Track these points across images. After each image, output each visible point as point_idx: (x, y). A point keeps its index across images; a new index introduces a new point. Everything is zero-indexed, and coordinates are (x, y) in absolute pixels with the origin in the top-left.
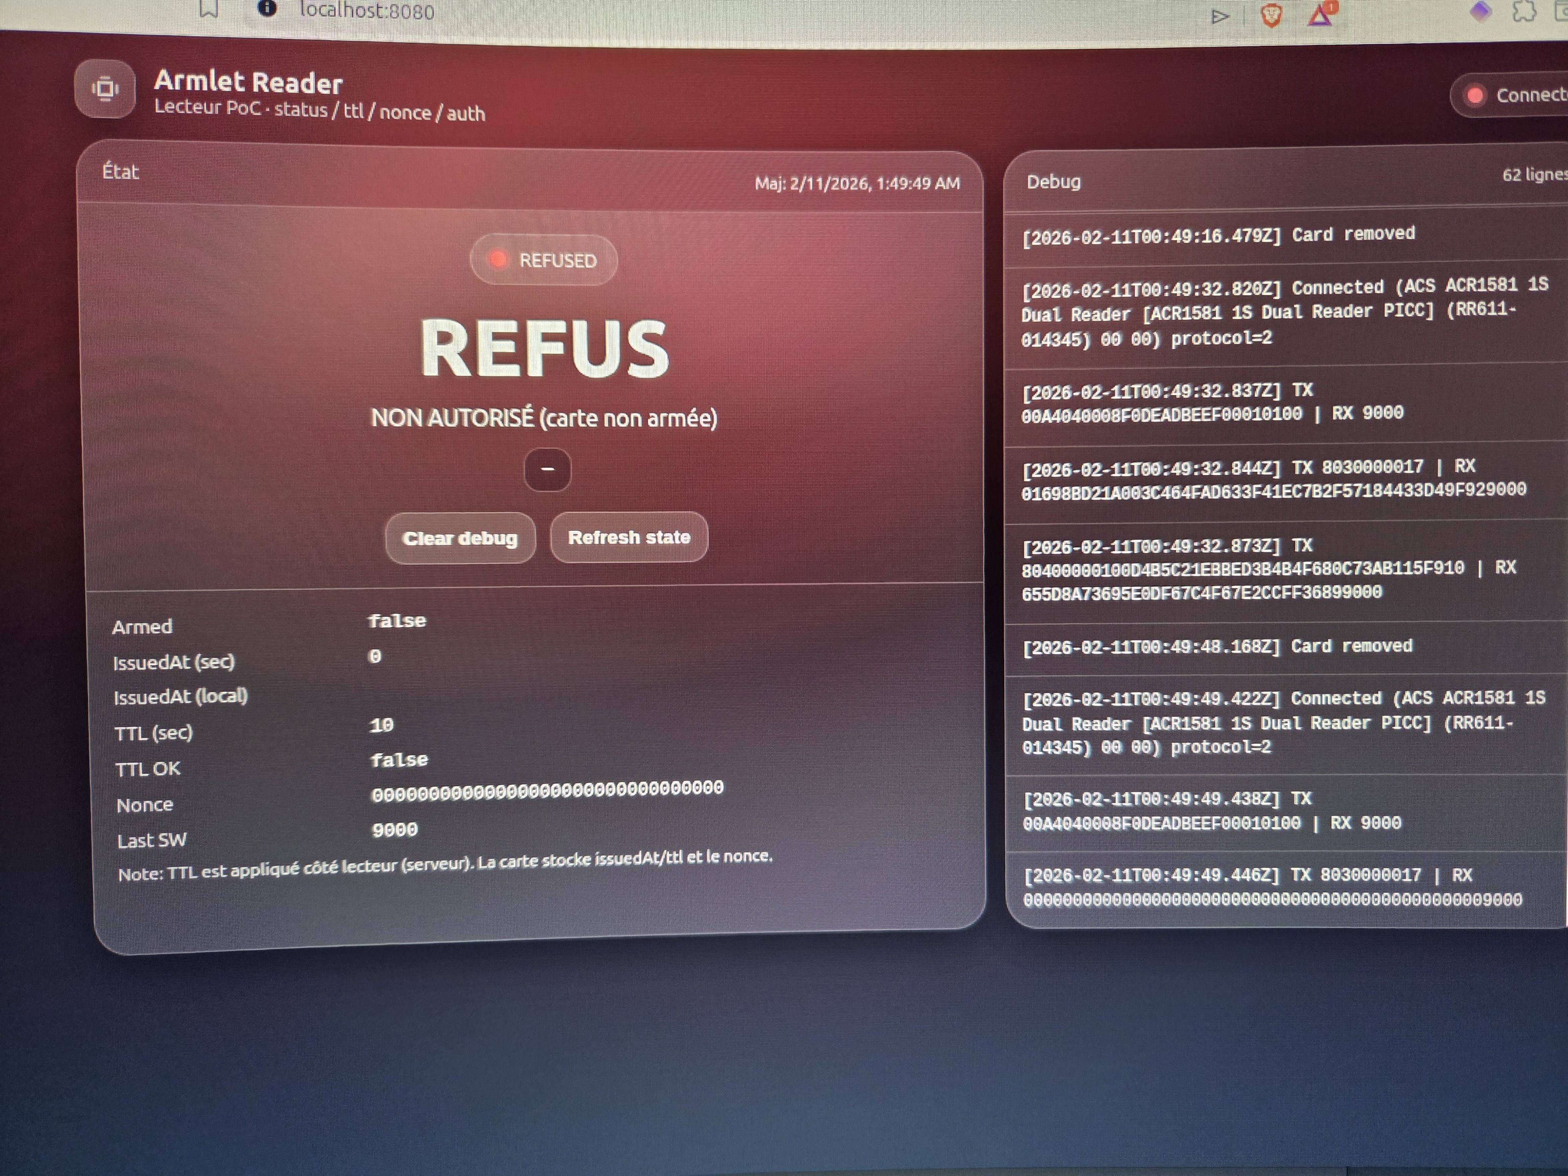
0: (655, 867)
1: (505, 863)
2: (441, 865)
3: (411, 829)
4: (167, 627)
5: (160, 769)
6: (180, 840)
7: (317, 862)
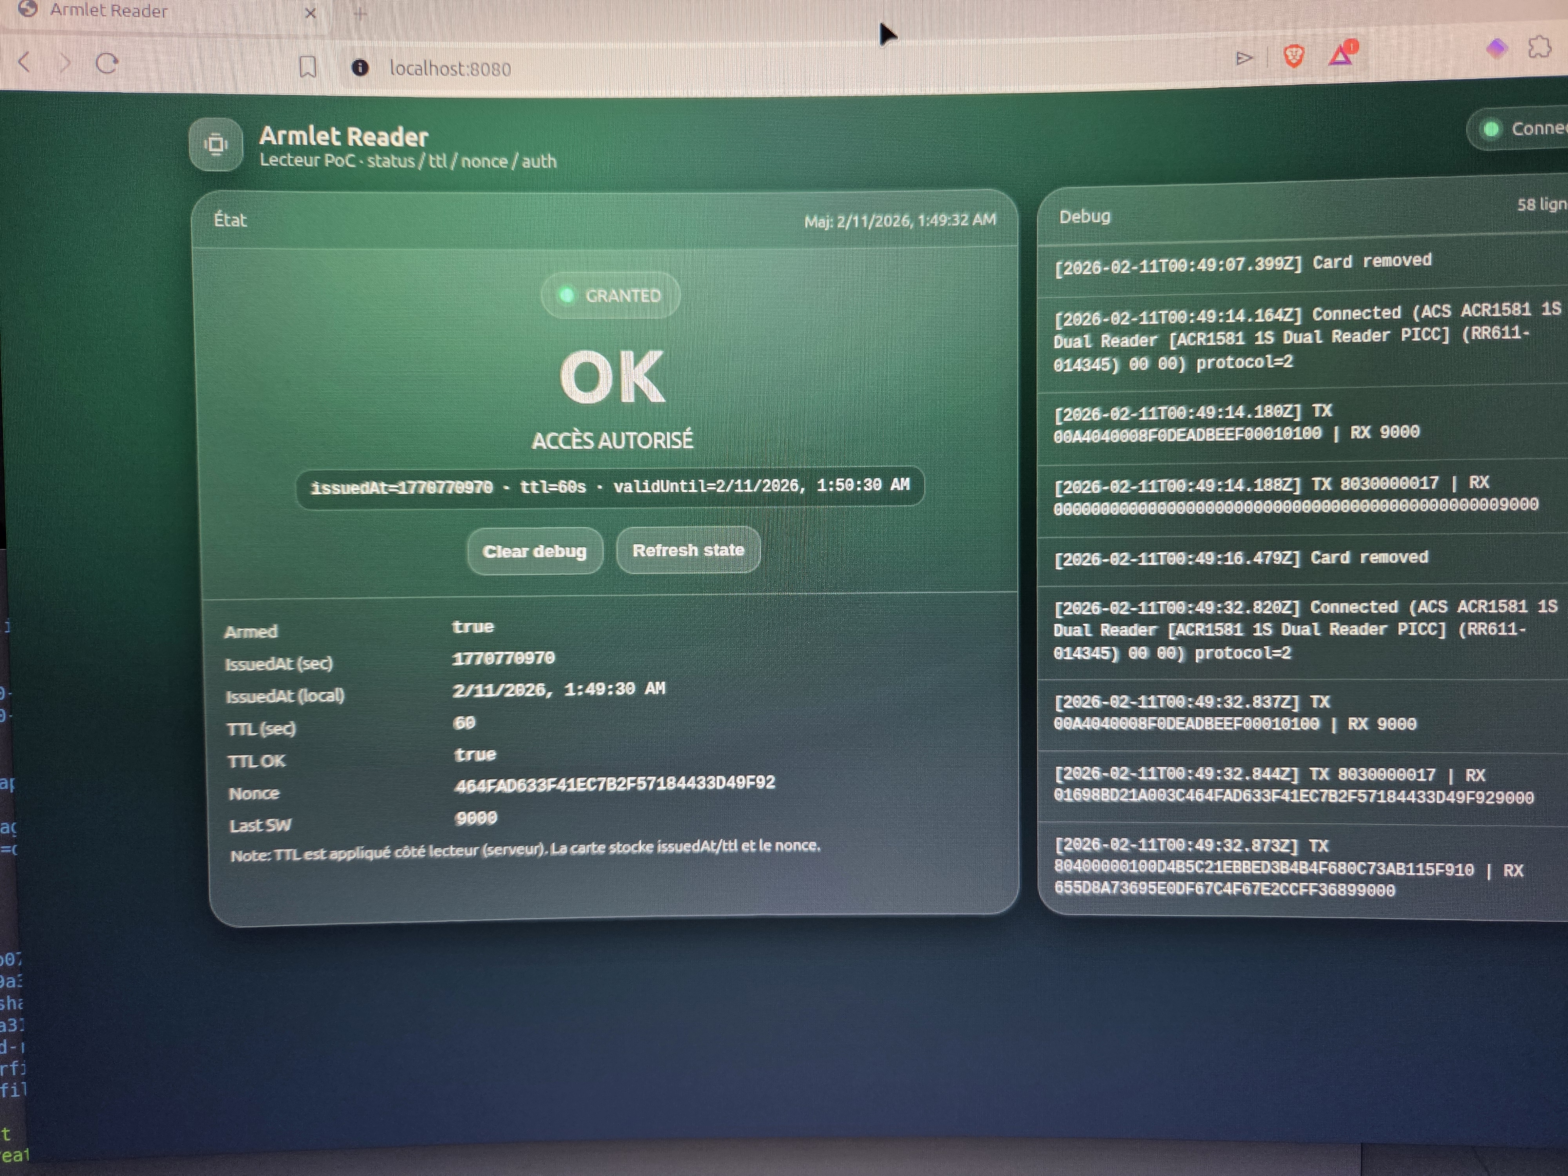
0: (711, 855)
1: (576, 849)
2: (518, 851)
3: (491, 818)
4: (273, 632)
5: (268, 761)
6: (285, 825)
7: (407, 847)
